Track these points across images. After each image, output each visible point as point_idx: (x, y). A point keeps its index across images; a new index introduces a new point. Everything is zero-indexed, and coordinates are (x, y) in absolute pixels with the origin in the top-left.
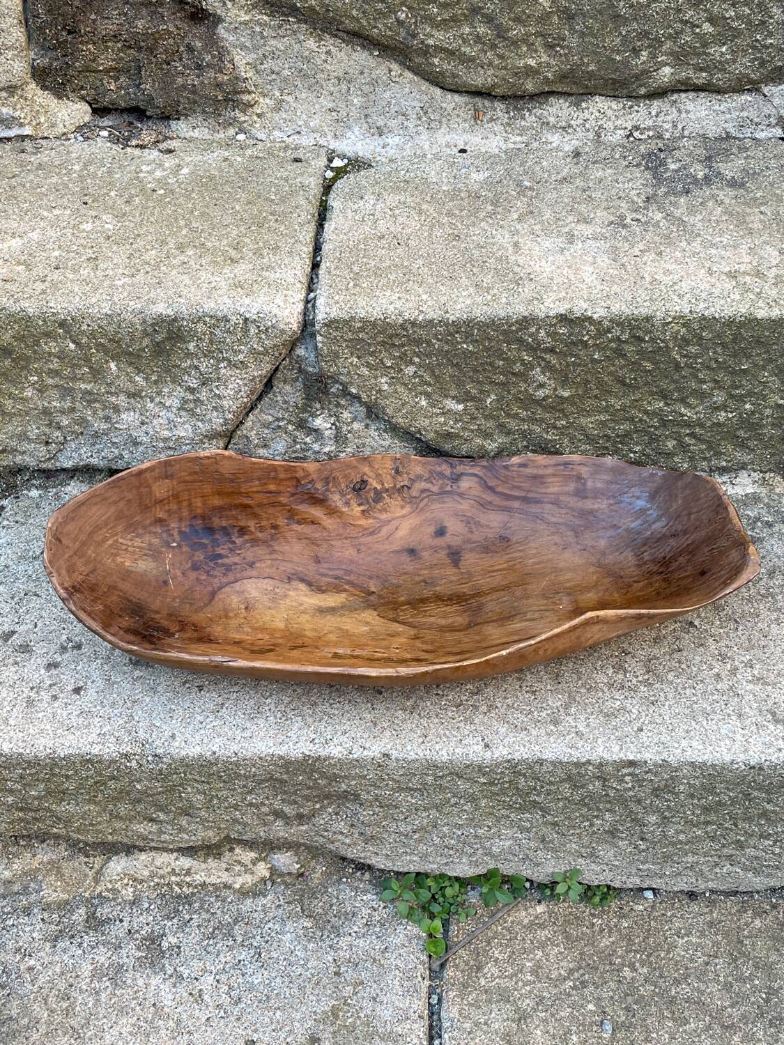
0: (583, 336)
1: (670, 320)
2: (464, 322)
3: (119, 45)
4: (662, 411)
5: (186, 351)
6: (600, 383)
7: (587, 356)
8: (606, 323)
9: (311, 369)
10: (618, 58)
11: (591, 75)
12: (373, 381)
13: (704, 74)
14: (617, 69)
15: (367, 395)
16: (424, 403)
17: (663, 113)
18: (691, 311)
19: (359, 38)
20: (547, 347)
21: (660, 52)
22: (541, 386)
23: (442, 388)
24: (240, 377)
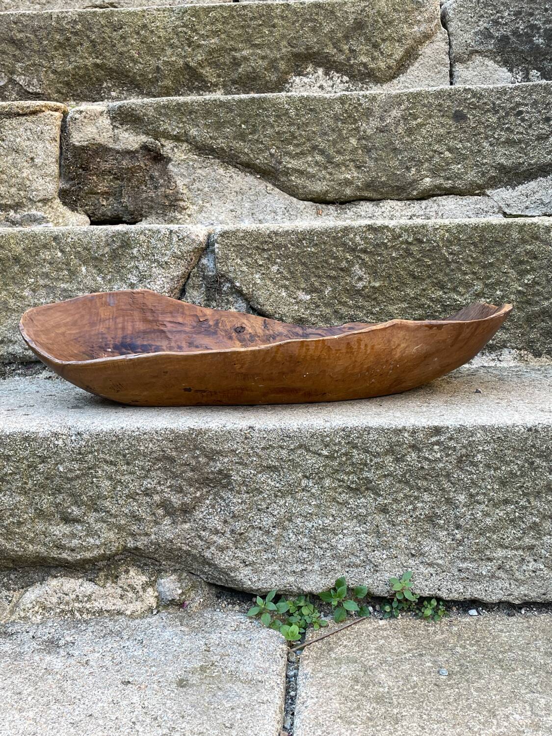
0: (384, 239)
1: (438, 227)
2: (308, 232)
3: (111, 177)
4: (441, 298)
5: (131, 255)
6: (399, 277)
7: (388, 255)
8: (398, 230)
9: (211, 273)
10: (398, 172)
11: (384, 184)
12: (250, 276)
13: (450, 182)
14: (398, 180)
15: (247, 288)
16: (284, 294)
17: (429, 207)
18: (450, 223)
19: (249, 167)
20: (362, 248)
21: (422, 168)
22: (360, 279)
23: (295, 282)
24: (164, 275)
